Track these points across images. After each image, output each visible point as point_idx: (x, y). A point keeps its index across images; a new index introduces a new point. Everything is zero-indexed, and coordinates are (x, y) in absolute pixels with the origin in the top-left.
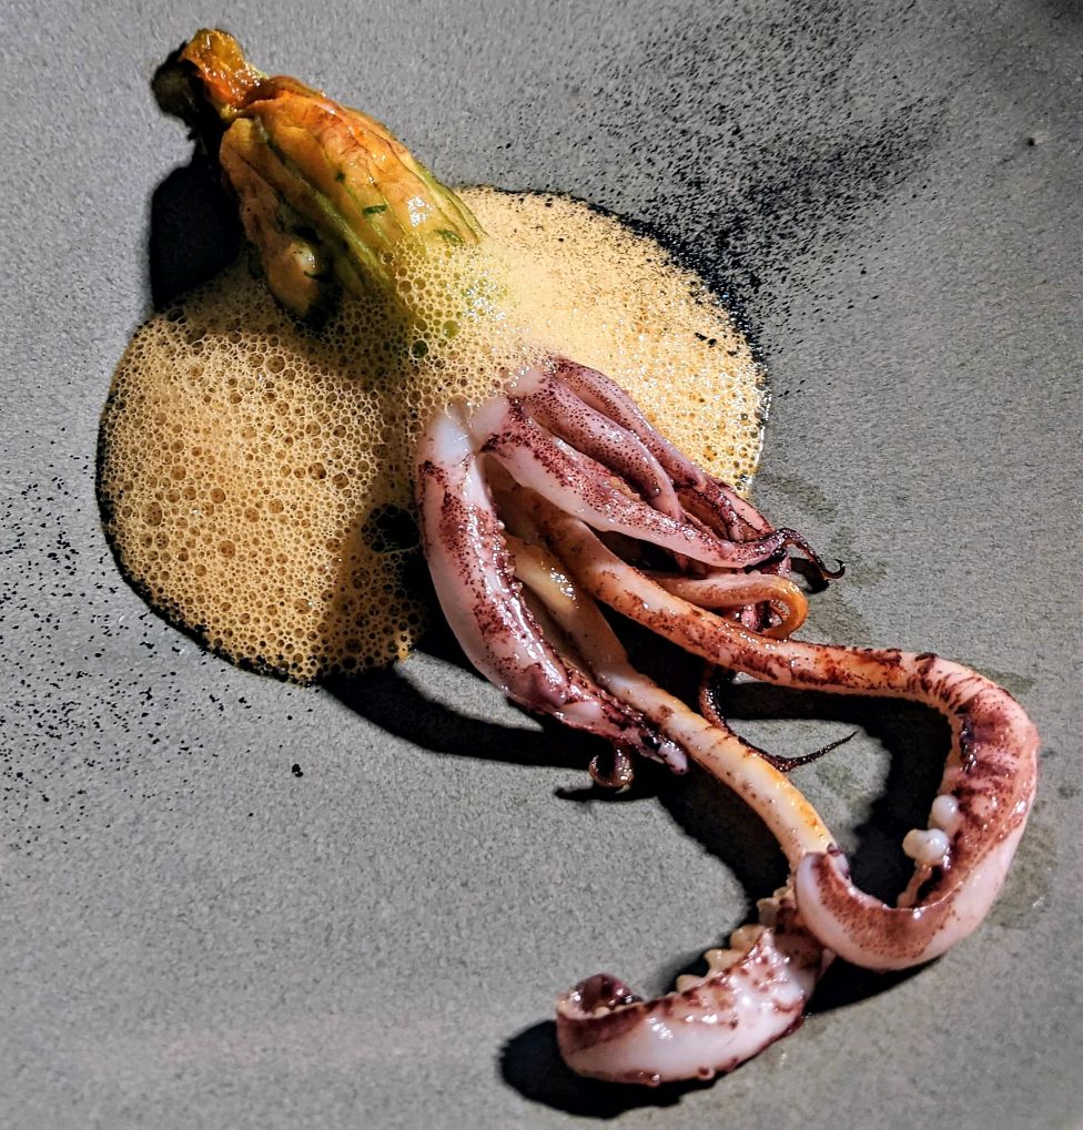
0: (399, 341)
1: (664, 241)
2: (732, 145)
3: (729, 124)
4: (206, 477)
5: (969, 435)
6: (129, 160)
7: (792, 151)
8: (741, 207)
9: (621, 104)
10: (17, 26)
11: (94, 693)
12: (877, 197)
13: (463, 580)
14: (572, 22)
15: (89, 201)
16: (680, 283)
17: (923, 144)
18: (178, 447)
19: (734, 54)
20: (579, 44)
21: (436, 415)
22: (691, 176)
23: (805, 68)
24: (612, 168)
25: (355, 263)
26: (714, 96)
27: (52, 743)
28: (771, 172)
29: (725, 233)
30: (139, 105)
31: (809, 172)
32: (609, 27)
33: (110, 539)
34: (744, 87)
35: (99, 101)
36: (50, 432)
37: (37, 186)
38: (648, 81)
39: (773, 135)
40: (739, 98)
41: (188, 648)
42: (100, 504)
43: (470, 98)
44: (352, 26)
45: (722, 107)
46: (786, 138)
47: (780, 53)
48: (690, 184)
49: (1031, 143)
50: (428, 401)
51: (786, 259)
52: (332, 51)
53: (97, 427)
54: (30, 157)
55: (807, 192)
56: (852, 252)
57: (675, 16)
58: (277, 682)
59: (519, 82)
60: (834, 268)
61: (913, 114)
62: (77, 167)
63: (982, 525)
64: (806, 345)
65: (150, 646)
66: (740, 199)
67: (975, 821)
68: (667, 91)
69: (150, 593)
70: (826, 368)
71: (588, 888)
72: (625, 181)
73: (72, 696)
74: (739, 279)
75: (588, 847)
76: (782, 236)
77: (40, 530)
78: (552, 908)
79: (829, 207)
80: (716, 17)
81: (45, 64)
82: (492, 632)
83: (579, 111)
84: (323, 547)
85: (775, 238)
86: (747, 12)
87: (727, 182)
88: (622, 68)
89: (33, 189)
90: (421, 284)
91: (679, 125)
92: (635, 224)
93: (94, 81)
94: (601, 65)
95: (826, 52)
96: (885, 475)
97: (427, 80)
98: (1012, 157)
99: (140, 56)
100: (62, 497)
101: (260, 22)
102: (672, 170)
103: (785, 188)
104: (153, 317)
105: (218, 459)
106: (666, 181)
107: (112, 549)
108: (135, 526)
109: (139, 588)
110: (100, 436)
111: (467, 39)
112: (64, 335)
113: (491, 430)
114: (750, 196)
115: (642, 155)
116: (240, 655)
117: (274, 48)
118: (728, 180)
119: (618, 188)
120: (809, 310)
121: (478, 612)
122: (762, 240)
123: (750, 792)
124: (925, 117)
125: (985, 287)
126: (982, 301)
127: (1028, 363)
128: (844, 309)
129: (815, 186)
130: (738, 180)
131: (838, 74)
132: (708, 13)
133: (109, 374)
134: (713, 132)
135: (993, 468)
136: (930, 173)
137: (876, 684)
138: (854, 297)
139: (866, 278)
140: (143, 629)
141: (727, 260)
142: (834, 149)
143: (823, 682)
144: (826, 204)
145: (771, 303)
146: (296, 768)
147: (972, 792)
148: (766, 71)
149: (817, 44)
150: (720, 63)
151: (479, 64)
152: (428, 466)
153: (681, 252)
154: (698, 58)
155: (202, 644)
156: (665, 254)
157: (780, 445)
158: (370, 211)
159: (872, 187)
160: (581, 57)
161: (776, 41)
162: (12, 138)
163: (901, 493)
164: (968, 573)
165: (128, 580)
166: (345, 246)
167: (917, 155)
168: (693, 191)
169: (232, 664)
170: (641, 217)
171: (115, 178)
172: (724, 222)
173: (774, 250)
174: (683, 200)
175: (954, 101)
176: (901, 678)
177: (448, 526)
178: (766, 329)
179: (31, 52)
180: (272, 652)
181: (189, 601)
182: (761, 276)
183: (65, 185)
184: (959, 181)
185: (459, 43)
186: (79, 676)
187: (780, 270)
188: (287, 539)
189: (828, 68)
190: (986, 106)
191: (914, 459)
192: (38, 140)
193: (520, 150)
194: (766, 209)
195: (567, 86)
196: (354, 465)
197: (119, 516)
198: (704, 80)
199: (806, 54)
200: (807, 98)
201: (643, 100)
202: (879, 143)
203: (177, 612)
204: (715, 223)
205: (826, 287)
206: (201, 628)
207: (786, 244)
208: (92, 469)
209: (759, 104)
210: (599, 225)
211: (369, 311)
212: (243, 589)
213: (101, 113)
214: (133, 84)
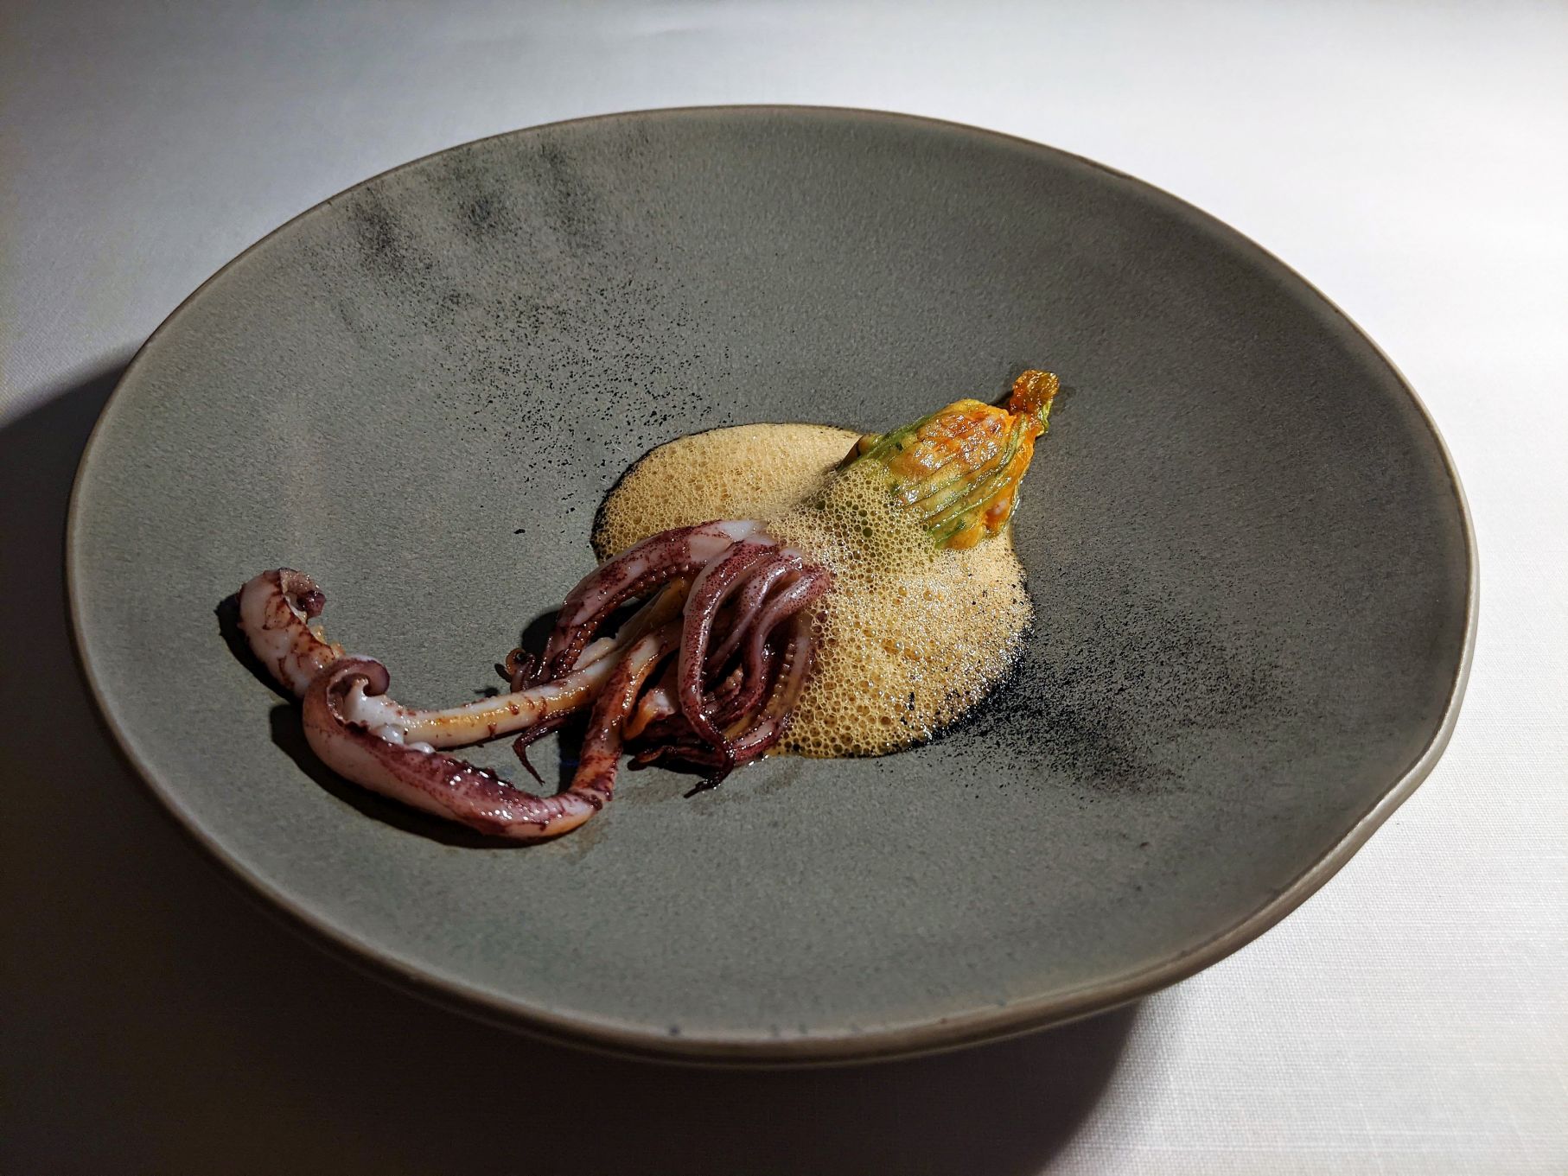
2: (1109, 690)
3: (1128, 683)
7: (1112, 723)
8: (1052, 710)
11: (560, 438)
17: (1135, 790)
19: (1193, 664)
22: (1073, 677)
23: (1194, 706)
26: (1151, 667)
27: (518, 417)
28: (1089, 718)
29: (1026, 708)
31: (1095, 737)
34: (1165, 680)
37: (906, 346)
38: (1150, 627)
39: (1125, 709)
45: (1142, 675)
46: (1124, 717)
47: (1204, 688)
48: (1066, 678)
54: (923, 335)
55: (1075, 741)
59: (1118, 559)
61: (1164, 776)
66: (1060, 708)
68: (1145, 641)
73: (555, 427)
74: (984, 724)
76: (1030, 738)
77: (671, 405)
85: (1027, 734)
87: (1074, 697)
88: (1156, 609)
89: (903, 345)
91: (1117, 657)
95: (1213, 712)
102: (1076, 666)
103: (1076, 729)
106: (1065, 665)
112: (813, 391)
114: (1064, 712)
115: (1084, 646)
118: (1076, 697)
122: (1024, 728)
129: (1082, 744)
130: (1077, 702)
131: (1194, 726)
134: (1118, 677)
140: (615, 461)
141: (1001, 715)
142: (1120, 745)
145: (966, 745)
148: (1184, 687)
149: (1218, 705)
150: (1181, 660)
154: (1182, 646)
159: (1088, 774)
162: (931, 322)
167: (1124, 789)
168: (1060, 682)
169: (600, 505)
172: (1036, 705)
173: (1016, 736)
174: (1051, 678)
181: (638, 478)
182: (990, 735)
183: (915, 359)
186: (571, 430)
189: (1198, 719)
192: (937, 335)
194: (1054, 724)
195: (1127, 586)
198: (1163, 657)
199: (1208, 702)
200: (1166, 716)
201: (1133, 630)
202: (1132, 767)
203: (630, 473)
204: (1034, 700)
207: (1022, 741)
209: (1152, 693)
213: (974, 358)
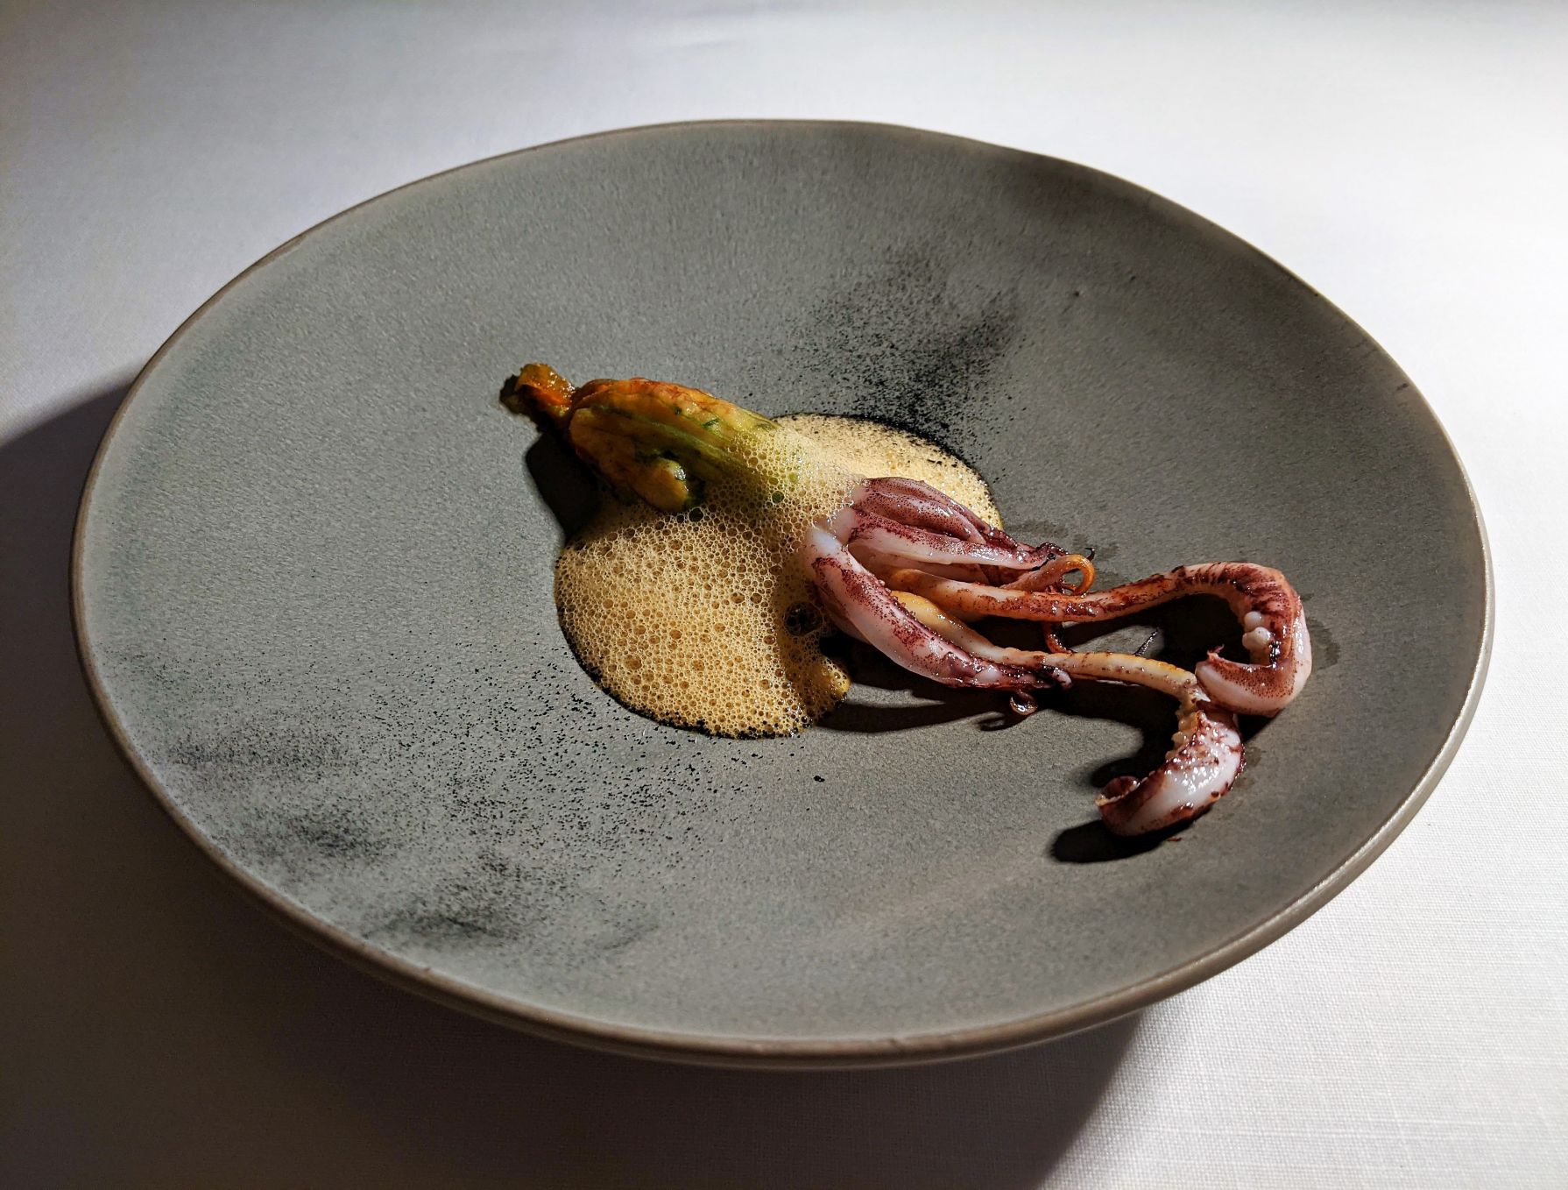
0: (761, 497)
1: (878, 420)
2: (893, 355)
3: (885, 344)
4: (661, 626)
5: (1124, 460)
6: (504, 460)
7: (932, 347)
8: (915, 388)
9: (812, 352)
10: (396, 389)
11: (655, 777)
12: (997, 355)
13: (878, 617)
14: (761, 312)
15: (488, 491)
16: (901, 440)
17: (1012, 318)
18: (631, 615)
19: (871, 303)
20: (771, 323)
21: (807, 532)
22: (875, 380)
23: (919, 298)
24: (823, 390)
25: (709, 460)
26: (870, 331)
27: (649, 810)
28: (925, 362)
29: (912, 405)
30: (497, 425)
31: (948, 355)
32: (785, 309)
33: (607, 691)
34: (886, 320)
35: (469, 426)
36: (531, 638)
38: (824, 334)
39: (916, 341)
40: (885, 327)
41: (699, 738)
42: (587, 672)
43: (713, 372)
44: (619, 347)
45: (877, 336)
46: (925, 341)
47: (899, 295)
48: (876, 385)
49: (1077, 294)
50: (798, 526)
51: (958, 407)
52: (612, 365)
53: (559, 628)
55: (953, 366)
56: (997, 389)
57: (825, 292)
58: (769, 740)
59: (741, 356)
60: (990, 402)
61: (998, 303)
62: (471, 472)
63: (1160, 501)
64: (995, 449)
65: (673, 743)
66: (912, 383)
67: (1276, 614)
68: (838, 336)
69: (653, 713)
70: (1015, 458)
71: (1054, 767)
72: (835, 395)
73: (643, 782)
74: (934, 428)
75: (1037, 749)
76: (949, 396)
77: (557, 696)
78: (1040, 784)
79: (970, 370)
80: (851, 285)
81: (424, 410)
82: (912, 642)
83: (787, 363)
84: (763, 643)
85: (945, 398)
86: (870, 277)
87: (900, 377)
88: (804, 331)
90: (763, 457)
91: (854, 354)
92: (854, 417)
93: (462, 415)
94: (790, 332)
95: (929, 285)
96: (1085, 500)
97: (681, 369)
98: (1069, 307)
99: (486, 393)
100: (560, 675)
101: (558, 358)
102: (862, 380)
103: (938, 369)
104: (563, 553)
105: (664, 612)
106: (861, 387)
107: (611, 696)
108: (621, 676)
109: (643, 713)
110: (565, 633)
111: (697, 339)
113: (850, 527)
114: (918, 379)
115: (839, 377)
116: (736, 731)
117: (573, 371)
118: (899, 375)
119: (832, 400)
120: (987, 430)
121: (897, 633)
122: (938, 402)
123: (1123, 672)
124: (1006, 301)
125: (1089, 380)
126: (1091, 388)
127: (1138, 409)
128: (1008, 422)
129: (956, 362)
130: (906, 374)
131: (942, 295)
132: (845, 285)
133: (551, 597)
134: (878, 351)
135: (1149, 470)
136: (1024, 332)
137: (1157, 595)
138: (1011, 413)
139: (1013, 401)
140: (663, 735)
141: (921, 420)
142: (958, 338)
143: (1124, 607)
144: (967, 369)
145: (961, 434)
146: (817, 778)
147: (1264, 603)
148: (895, 307)
149: (921, 282)
150: (864, 310)
151: (711, 351)
152: (820, 561)
153: (892, 424)
154: (850, 312)
155: (706, 733)
156: (881, 427)
157: (1010, 508)
158: (709, 424)
159: (991, 350)
160: (775, 332)
161: (894, 288)
163: (1100, 505)
164: (1168, 526)
165: (633, 710)
166: (697, 453)
167: (1011, 324)
168: (880, 388)
169: (733, 738)
170: (854, 412)
171: (499, 473)
172: (909, 399)
173: (947, 405)
174: (877, 395)
175: (1020, 288)
176: (1170, 586)
177: (853, 588)
178: (965, 449)
179: (412, 404)
180: (757, 721)
181: (685, 708)
182: (947, 421)
183: (469, 484)
184: (1044, 330)
185: (693, 342)
186: (639, 770)
187: (957, 414)
188: (738, 647)
189: (934, 294)
190: (1041, 284)
191: (1098, 484)
192: (439, 459)
193: (759, 396)
194: (932, 384)
195: (773, 351)
196: (761, 585)
197: (607, 672)
198: (859, 323)
199: (916, 290)
200: (927, 314)
201: (825, 346)
202: (984, 325)
203: (680, 718)
204: (903, 402)
205: (991, 414)
206: (701, 723)
207: (954, 399)
208: (570, 654)
209: (900, 327)
210: (832, 422)
211: (731, 488)
212: (719, 686)
214: (489, 412)
